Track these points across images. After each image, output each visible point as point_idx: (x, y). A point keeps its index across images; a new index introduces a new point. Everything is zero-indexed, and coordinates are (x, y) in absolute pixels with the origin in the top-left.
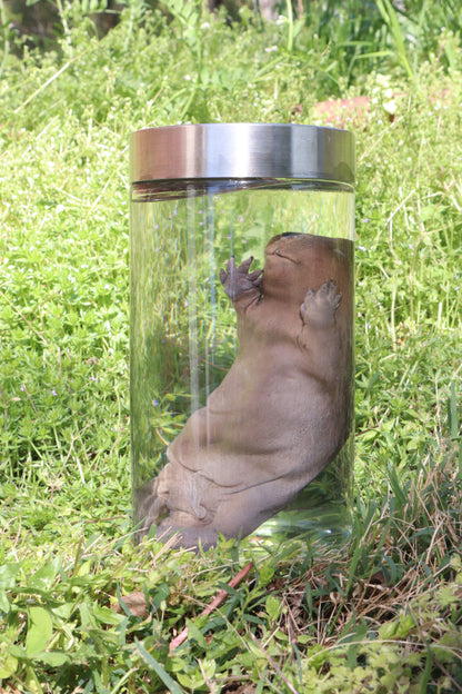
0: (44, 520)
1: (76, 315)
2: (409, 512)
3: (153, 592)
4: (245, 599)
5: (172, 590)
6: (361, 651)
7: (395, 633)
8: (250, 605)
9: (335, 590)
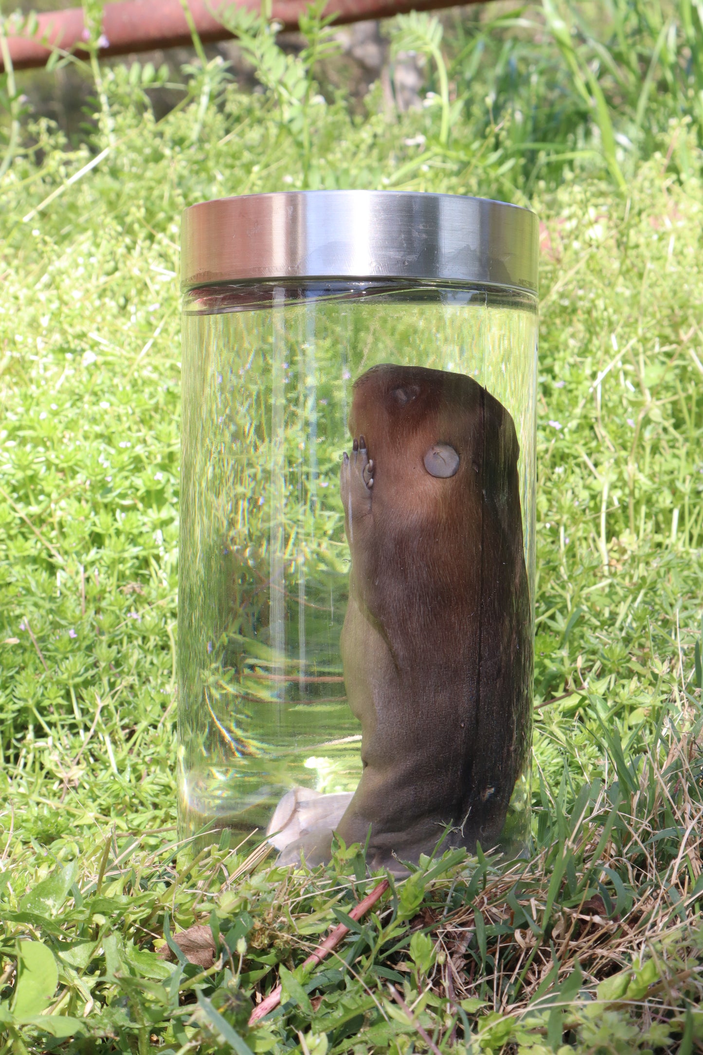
0: (53, 831)
1: (109, 519)
2: (641, 804)
3: (225, 926)
4: (375, 939)
5: (258, 924)
6: (570, 1019)
7: (625, 991)
8: (382, 951)
9: (525, 926)
